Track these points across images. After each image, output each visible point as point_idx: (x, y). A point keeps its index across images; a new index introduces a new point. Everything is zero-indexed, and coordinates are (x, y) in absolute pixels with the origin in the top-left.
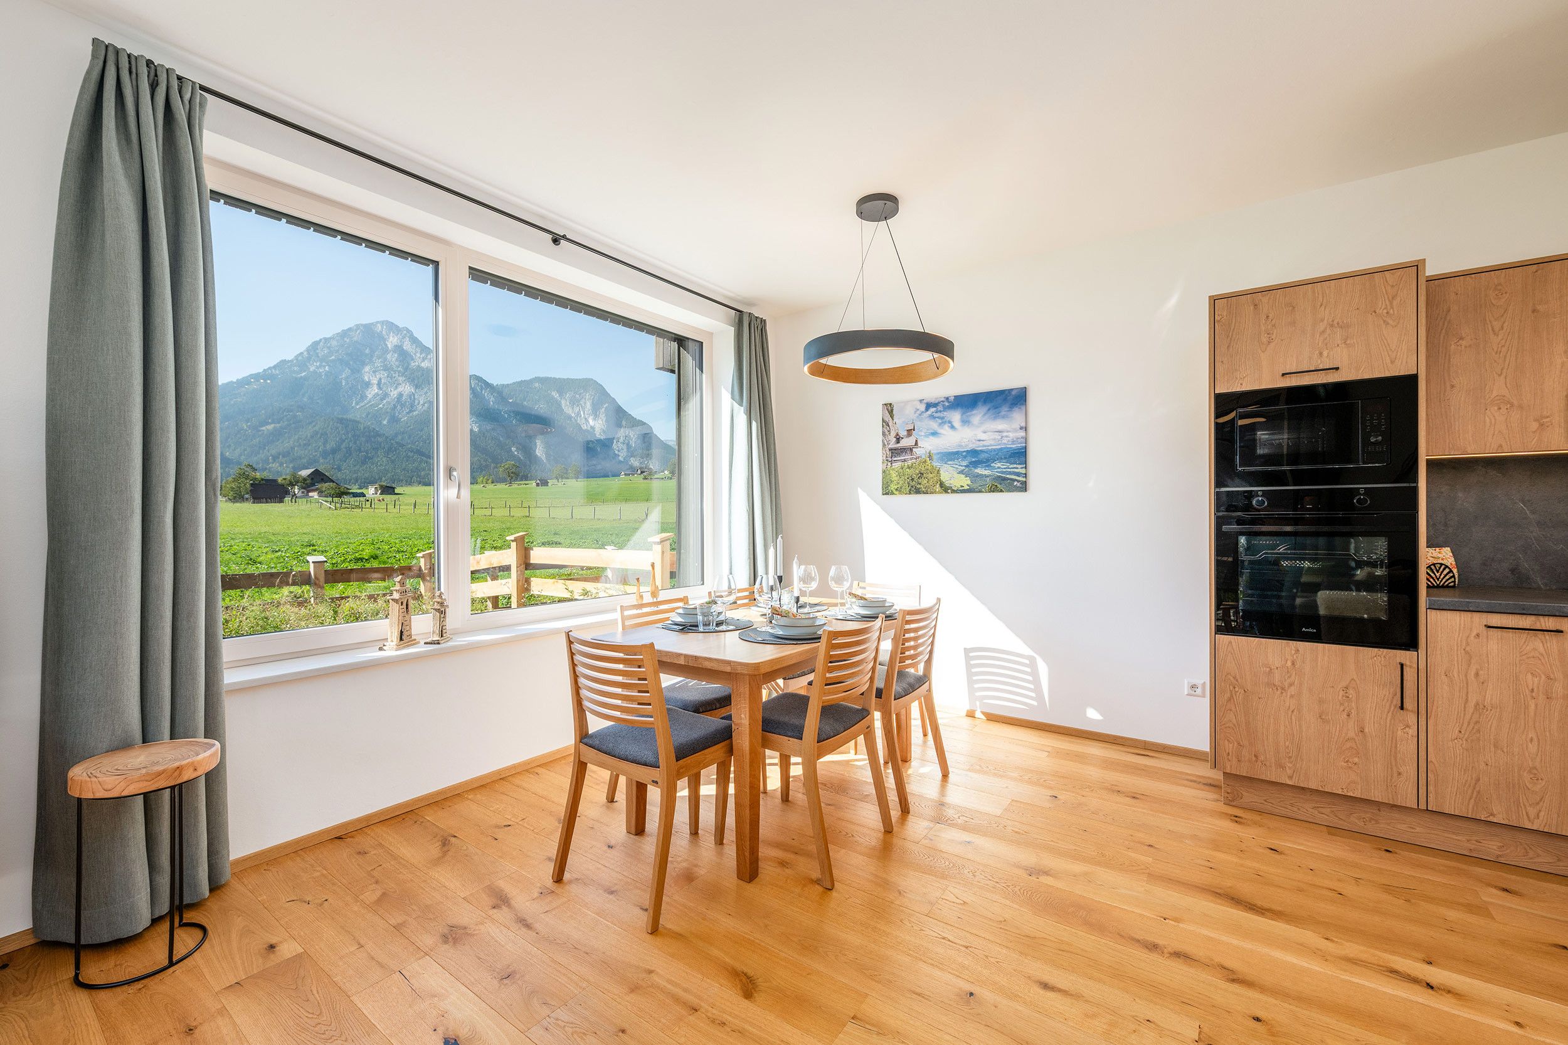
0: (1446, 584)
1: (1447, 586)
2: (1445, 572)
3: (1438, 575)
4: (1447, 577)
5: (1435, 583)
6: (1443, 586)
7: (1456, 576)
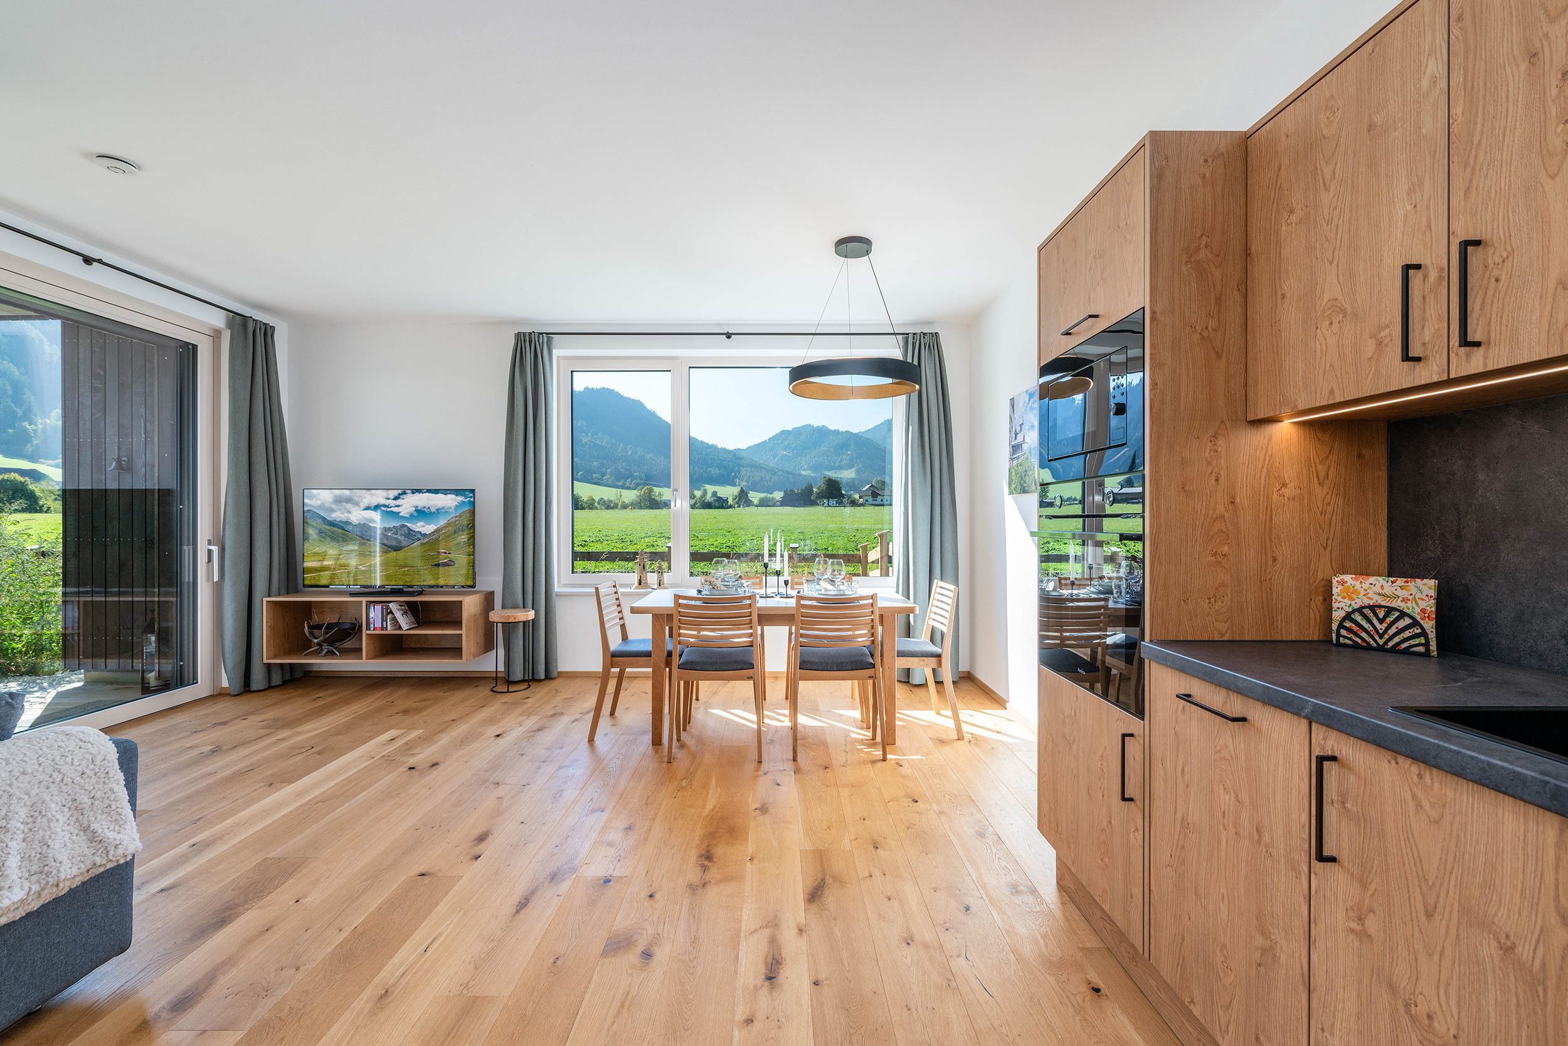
0: (1404, 646)
1: (1407, 652)
2: (1401, 624)
3: (1378, 626)
4: (1407, 634)
5: (1372, 642)
6: (1394, 650)
7: (1432, 635)
